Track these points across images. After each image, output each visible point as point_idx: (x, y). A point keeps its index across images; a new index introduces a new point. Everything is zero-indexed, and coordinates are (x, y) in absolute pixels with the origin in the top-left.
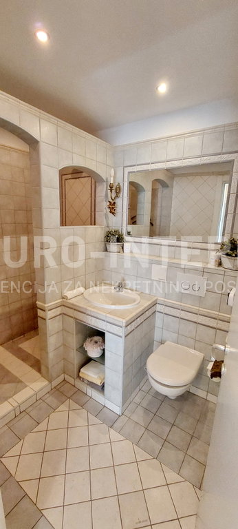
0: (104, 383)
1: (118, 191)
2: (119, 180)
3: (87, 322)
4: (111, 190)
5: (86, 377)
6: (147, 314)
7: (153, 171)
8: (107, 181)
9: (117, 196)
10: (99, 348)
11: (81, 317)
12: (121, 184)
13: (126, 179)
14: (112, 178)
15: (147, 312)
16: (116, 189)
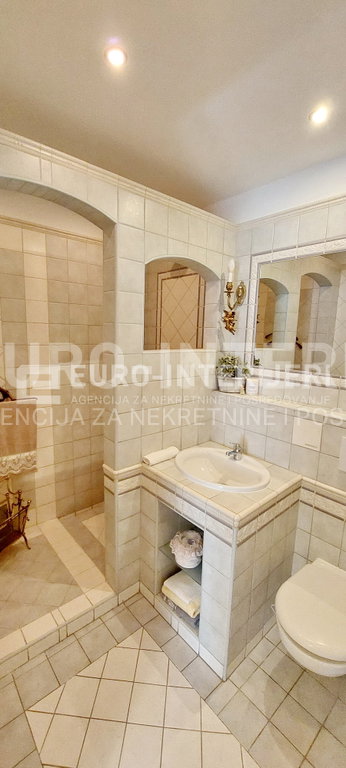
0: (199, 615)
1: (241, 294)
2: (243, 276)
3: (176, 507)
4: (229, 294)
5: (172, 598)
6: (282, 506)
7: (302, 259)
8: (223, 279)
9: (239, 303)
10: (193, 554)
11: (168, 497)
12: (246, 284)
13: (254, 275)
14: (231, 274)
15: (281, 503)
16: (238, 292)
